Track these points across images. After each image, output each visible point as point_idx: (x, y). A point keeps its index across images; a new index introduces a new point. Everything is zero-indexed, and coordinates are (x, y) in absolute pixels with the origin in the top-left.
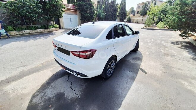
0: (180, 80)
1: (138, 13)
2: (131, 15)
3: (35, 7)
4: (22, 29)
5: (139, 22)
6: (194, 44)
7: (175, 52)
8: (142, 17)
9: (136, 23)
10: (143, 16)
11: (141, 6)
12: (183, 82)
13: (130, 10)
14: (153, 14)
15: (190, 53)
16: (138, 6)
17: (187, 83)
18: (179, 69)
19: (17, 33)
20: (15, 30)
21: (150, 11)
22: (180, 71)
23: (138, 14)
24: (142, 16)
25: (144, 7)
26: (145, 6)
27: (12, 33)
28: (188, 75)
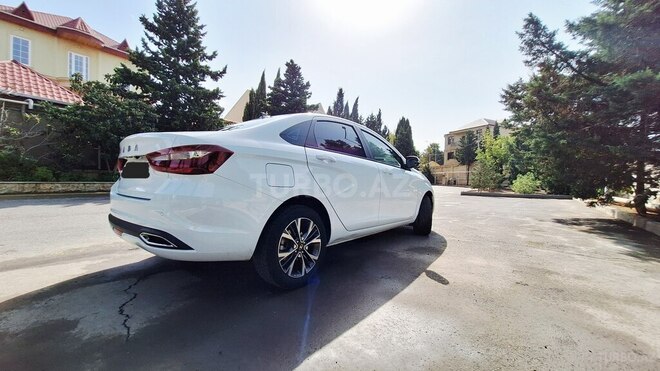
0: (580, 306)
1: (450, 156)
2: (433, 164)
3: (139, 120)
4: (78, 179)
5: (458, 182)
6: (635, 225)
7: (566, 240)
8: (465, 167)
9: (449, 184)
10: (469, 165)
11: (457, 139)
12: (590, 311)
13: (428, 149)
14: (495, 158)
15: (619, 242)
16: (449, 140)
17: (605, 313)
18: (577, 278)
19: (59, 187)
20: (57, 178)
21: (484, 151)
22: (580, 283)
23: (453, 161)
24: (463, 164)
25: (466, 141)
26: (470, 139)
27: (41, 186)
28: (613, 294)
